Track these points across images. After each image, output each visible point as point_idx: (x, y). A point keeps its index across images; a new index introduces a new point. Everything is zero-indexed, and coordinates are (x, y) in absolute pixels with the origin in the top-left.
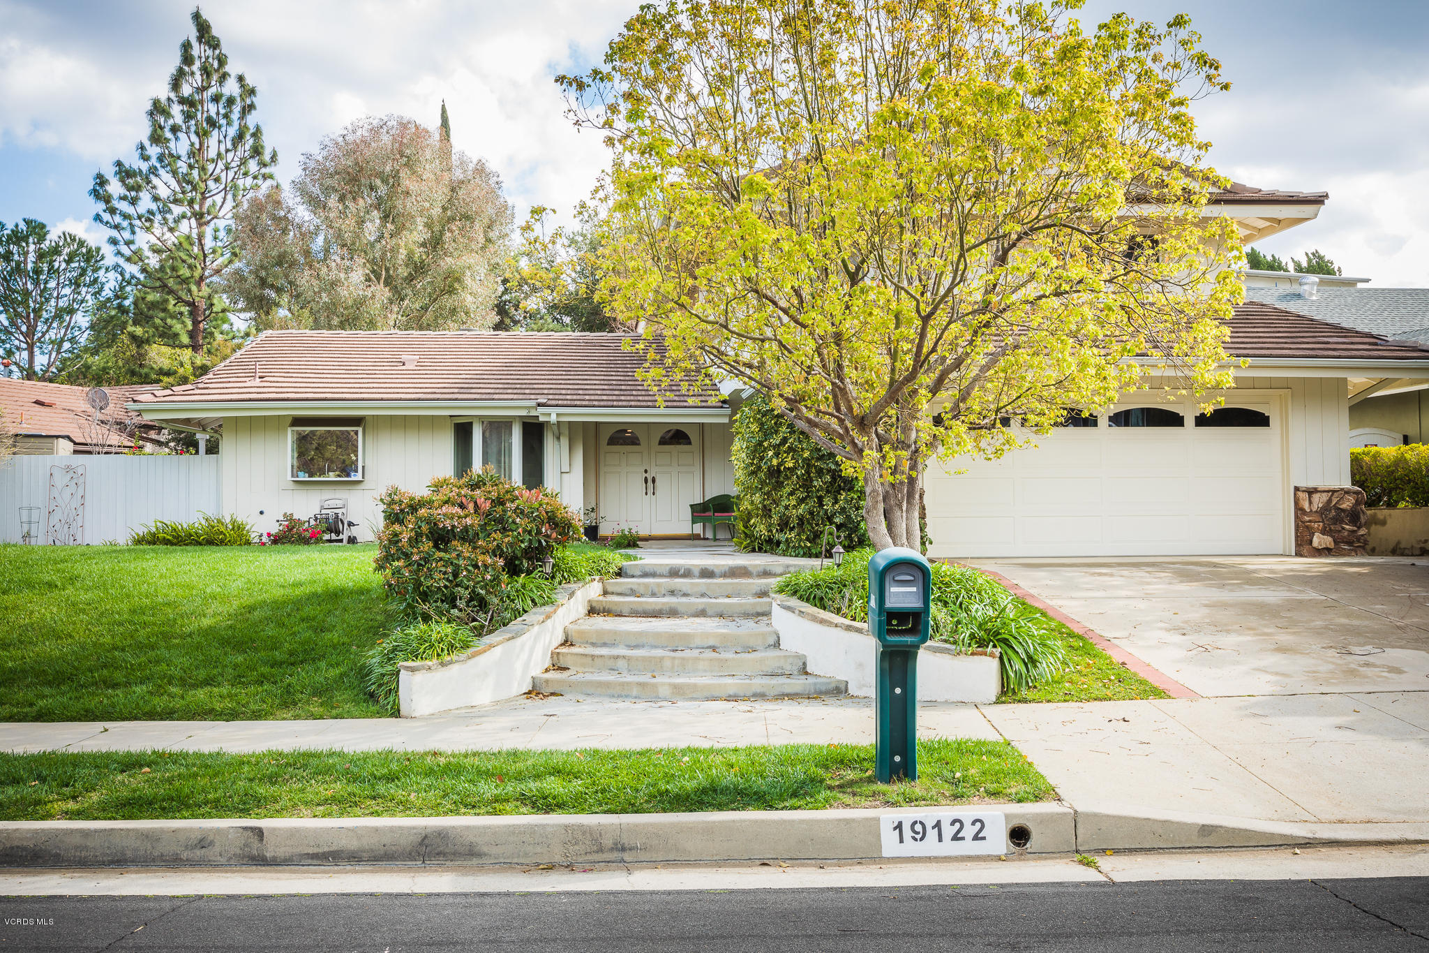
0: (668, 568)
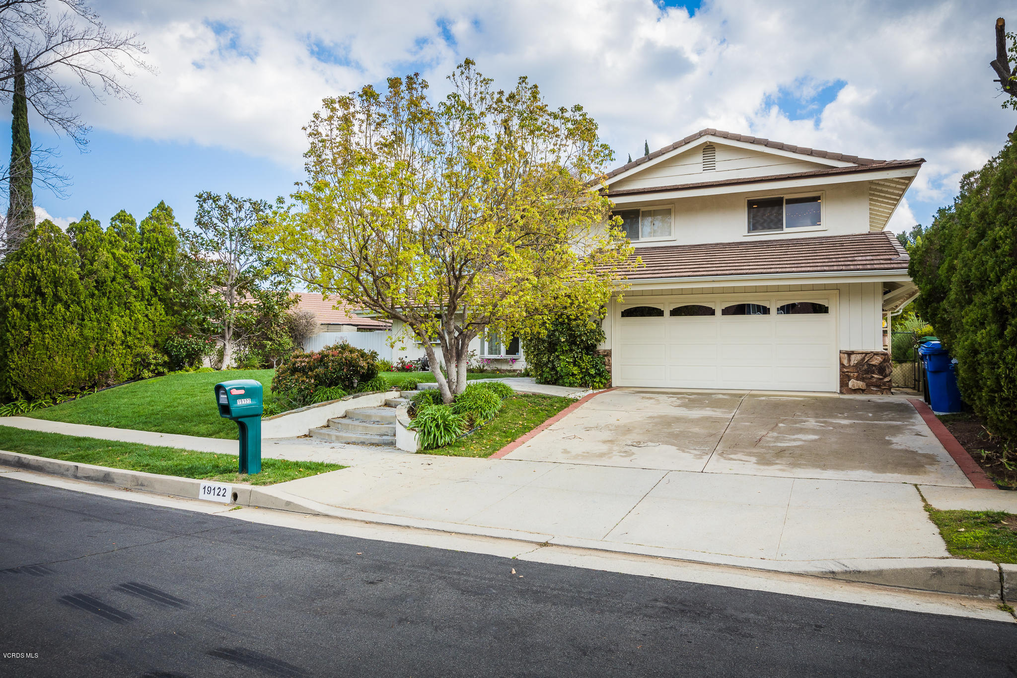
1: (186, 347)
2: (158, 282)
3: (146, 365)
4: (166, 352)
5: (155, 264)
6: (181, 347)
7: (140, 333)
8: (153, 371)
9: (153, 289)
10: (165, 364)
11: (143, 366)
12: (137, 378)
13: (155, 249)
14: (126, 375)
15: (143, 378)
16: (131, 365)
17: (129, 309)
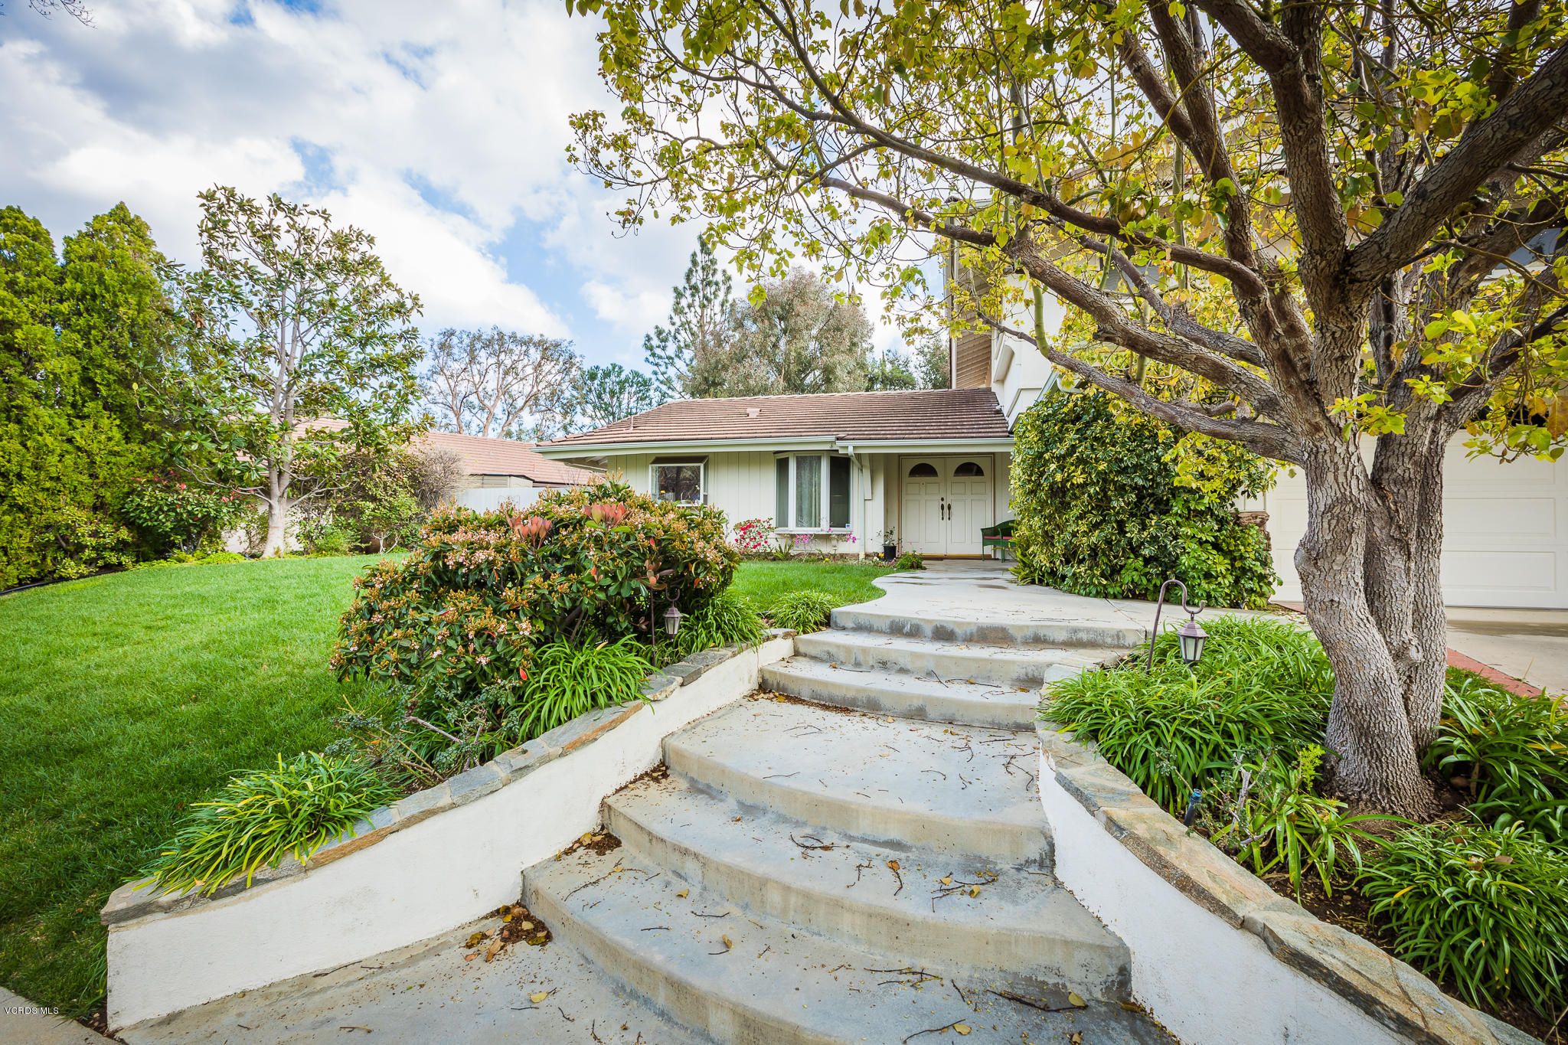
0: (888, 622)
1: (174, 510)
2: (101, 366)
3: (72, 548)
4: (124, 519)
5: (94, 327)
6: (161, 509)
7: (51, 478)
8: (89, 562)
9: (87, 381)
10: (121, 547)
11: (66, 552)
12: (44, 578)
13: (94, 297)
14: (16, 573)
15: (62, 579)
16: (29, 550)
17: (19, 422)
